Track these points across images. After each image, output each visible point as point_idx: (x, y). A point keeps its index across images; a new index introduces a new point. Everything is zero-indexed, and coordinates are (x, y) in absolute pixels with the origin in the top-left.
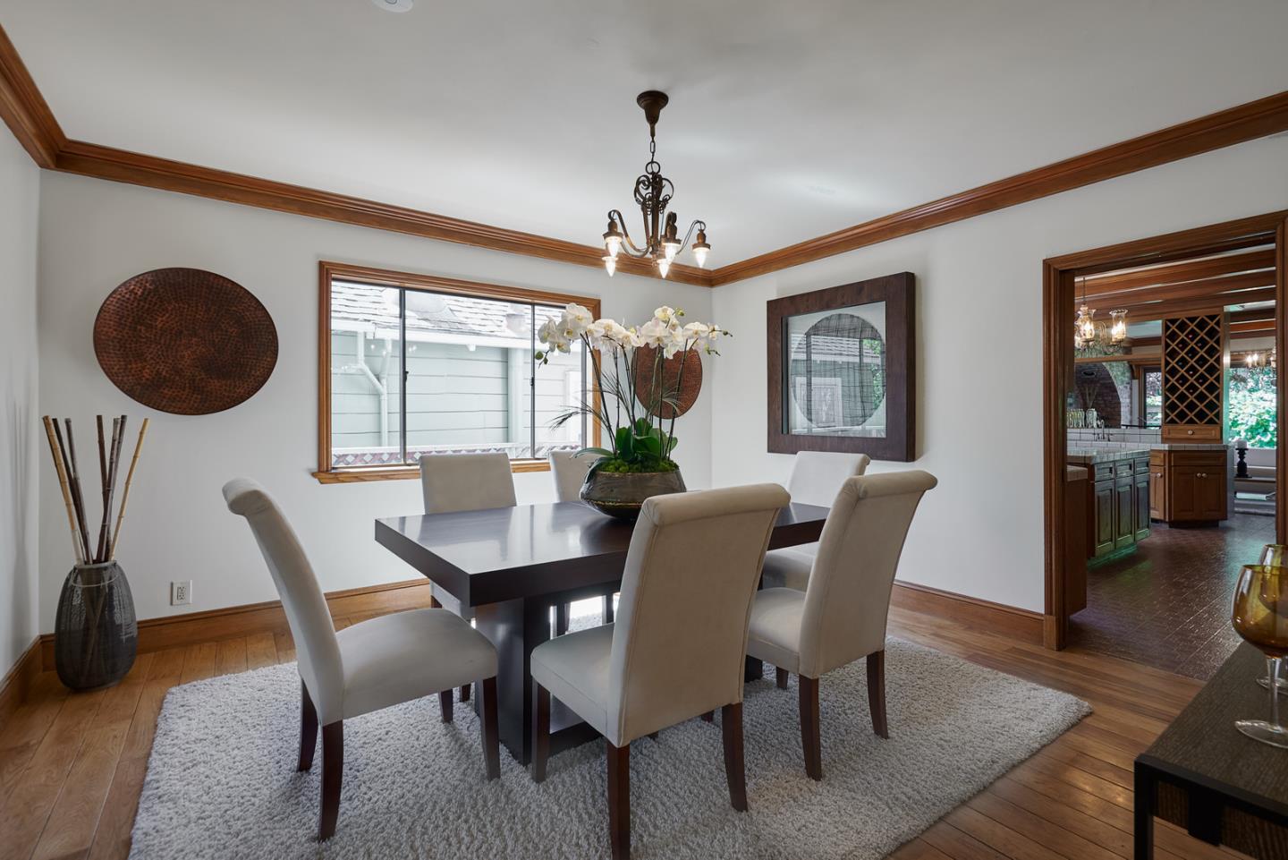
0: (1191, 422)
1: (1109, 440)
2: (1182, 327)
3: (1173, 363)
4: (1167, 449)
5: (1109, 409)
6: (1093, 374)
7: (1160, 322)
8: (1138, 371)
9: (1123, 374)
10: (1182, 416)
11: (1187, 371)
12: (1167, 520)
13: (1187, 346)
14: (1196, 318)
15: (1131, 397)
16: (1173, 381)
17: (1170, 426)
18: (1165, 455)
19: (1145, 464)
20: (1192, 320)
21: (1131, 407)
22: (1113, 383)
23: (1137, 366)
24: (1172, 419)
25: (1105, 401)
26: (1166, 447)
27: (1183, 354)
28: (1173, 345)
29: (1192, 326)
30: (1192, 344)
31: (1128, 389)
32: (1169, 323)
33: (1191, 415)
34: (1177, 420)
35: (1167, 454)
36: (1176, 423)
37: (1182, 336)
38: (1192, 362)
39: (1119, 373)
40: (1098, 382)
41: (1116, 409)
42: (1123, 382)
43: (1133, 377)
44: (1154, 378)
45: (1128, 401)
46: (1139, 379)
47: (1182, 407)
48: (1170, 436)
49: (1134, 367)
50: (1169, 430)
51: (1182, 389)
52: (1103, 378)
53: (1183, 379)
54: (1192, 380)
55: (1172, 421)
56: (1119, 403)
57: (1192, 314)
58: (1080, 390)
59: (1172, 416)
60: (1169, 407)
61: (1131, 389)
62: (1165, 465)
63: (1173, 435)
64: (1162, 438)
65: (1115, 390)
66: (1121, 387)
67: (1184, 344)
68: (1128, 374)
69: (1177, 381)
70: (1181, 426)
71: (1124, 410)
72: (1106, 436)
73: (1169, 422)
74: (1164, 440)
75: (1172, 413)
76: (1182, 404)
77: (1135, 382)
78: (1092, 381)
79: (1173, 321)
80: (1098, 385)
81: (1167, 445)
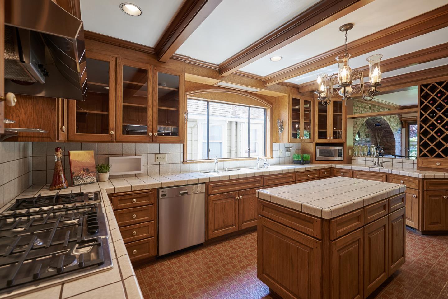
0: (439, 156)
1: (382, 166)
2: (433, 88)
3: (426, 115)
4: (421, 177)
5: (389, 144)
6: (380, 125)
7: (417, 87)
8: (405, 124)
9: (397, 125)
10: (432, 151)
11: (436, 120)
12: (420, 229)
13: (436, 103)
14: (443, 82)
15: (401, 138)
16: (426, 127)
17: (423, 159)
18: (419, 182)
19: (401, 200)
20: (440, 83)
21: (401, 143)
22: (391, 130)
23: (404, 121)
24: (425, 154)
25: (387, 139)
26: (419, 175)
27: (433, 108)
28: (426, 102)
29: (440, 88)
30: (440, 101)
31: (400, 134)
32: (422, 87)
33: (439, 151)
34: (429, 155)
35: (421, 181)
36: (428, 156)
37: (433, 95)
38: (440, 114)
39: (395, 125)
40: (383, 129)
41: (393, 144)
42: (397, 130)
43: (402, 127)
44: (414, 128)
45: (400, 139)
46: (406, 128)
47: (432, 145)
48: (423, 166)
49: (403, 122)
50: (422, 161)
51: (432, 133)
52: (386, 128)
53: (433, 126)
54: (440, 126)
55: (425, 156)
56: (395, 141)
57: (440, 79)
58: (374, 134)
59: (425, 151)
60: (423, 145)
61: (401, 133)
62: (419, 189)
63: (425, 165)
64: (417, 166)
65: (392, 134)
66: (396, 132)
67: (434, 101)
68: (400, 126)
69: (429, 127)
70: (431, 159)
71: (397, 145)
72: (380, 163)
73: (423, 156)
74: (419, 168)
75: (425, 149)
76: (432, 144)
77: (404, 130)
78: (380, 129)
79: (426, 86)
80: (383, 131)
81: (421, 174)
